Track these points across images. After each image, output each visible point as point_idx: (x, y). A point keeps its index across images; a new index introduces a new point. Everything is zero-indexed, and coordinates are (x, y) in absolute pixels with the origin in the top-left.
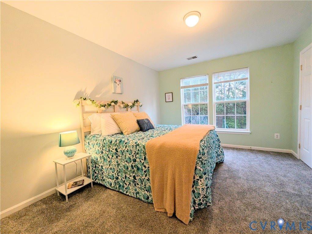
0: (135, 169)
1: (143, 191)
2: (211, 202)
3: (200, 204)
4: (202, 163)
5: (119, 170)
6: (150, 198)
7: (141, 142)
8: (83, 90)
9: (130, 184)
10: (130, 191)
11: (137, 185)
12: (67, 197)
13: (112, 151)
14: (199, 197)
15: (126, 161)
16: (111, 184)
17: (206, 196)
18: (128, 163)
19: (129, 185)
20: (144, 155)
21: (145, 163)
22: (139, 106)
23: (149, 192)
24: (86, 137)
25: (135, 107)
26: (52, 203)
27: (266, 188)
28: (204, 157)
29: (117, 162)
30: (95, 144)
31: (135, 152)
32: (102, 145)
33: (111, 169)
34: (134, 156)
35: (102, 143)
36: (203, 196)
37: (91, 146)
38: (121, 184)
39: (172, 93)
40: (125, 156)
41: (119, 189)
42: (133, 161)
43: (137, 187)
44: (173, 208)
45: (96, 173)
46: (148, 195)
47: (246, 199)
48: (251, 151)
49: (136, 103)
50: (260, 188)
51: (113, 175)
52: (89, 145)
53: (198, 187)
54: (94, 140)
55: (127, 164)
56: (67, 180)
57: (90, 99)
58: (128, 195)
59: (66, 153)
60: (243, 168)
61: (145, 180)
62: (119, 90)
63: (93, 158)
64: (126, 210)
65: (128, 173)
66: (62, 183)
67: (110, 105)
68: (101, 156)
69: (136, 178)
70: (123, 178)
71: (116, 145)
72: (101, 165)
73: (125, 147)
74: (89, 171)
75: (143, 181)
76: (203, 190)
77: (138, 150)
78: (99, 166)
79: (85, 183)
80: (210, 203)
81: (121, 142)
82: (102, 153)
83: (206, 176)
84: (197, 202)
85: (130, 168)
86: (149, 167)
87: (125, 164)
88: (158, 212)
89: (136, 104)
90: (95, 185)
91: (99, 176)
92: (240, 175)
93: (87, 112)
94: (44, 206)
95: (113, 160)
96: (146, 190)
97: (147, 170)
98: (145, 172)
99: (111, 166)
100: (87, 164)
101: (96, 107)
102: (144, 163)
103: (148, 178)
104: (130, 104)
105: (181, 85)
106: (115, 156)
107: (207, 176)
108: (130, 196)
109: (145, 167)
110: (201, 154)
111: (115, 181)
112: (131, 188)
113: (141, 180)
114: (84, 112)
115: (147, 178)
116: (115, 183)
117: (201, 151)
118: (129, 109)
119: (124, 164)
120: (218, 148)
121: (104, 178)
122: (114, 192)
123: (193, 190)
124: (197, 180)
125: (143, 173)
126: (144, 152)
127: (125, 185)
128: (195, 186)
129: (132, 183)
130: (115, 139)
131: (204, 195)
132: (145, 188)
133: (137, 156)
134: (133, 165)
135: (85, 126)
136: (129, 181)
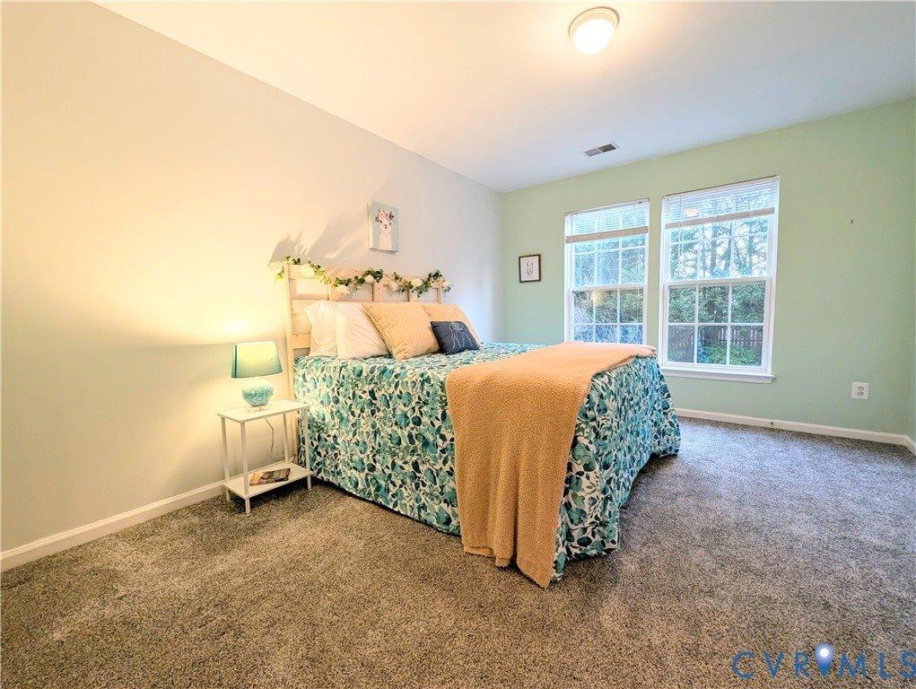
0: (418, 444)
1: (436, 501)
2: (616, 539)
3: (585, 542)
4: (597, 434)
5: (377, 447)
6: (454, 522)
7: (435, 373)
8: (293, 238)
9: (404, 483)
10: (404, 502)
11: (421, 487)
12: (248, 504)
13: (361, 397)
14: (581, 521)
15: (396, 424)
16: (357, 484)
17: (601, 523)
18: (401, 428)
19: (401, 486)
20: (442, 407)
21: (443, 429)
22: (441, 291)
23: (453, 506)
24: (296, 361)
25: (431, 293)
26: (212, 514)
27: (794, 528)
28: (603, 417)
29: (373, 427)
30: (320, 379)
31: (419, 398)
32: (338, 381)
33: (357, 444)
34: (417, 409)
35: (336, 376)
36: (593, 519)
37: (310, 385)
38: (383, 483)
39: (539, 255)
40: (394, 409)
41: (377, 496)
42: (414, 423)
43: (422, 492)
44: (509, 544)
45: (319, 454)
46: (450, 513)
47: (723, 547)
48: (772, 431)
49: (432, 279)
50: (774, 526)
51: (362, 460)
52: (305, 381)
53: (580, 494)
54: (317, 369)
55: (399, 431)
56: (250, 469)
57: (309, 262)
58: (398, 513)
59: (248, 396)
60: (733, 474)
61: (441, 474)
62: (386, 243)
63: (315, 416)
64: (391, 544)
65: (401, 454)
66: (236, 472)
67: (362, 281)
68: (334, 410)
69: (421, 467)
70: (387, 467)
71: (371, 380)
72: (332, 433)
73: (393, 385)
74: (302, 449)
75: (438, 475)
76: (593, 504)
77: (428, 393)
78: (329, 436)
79: (293, 478)
80: (613, 542)
81: (383, 372)
82: (337, 402)
83: (609, 473)
84: (577, 534)
85: (404, 443)
86: (452, 440)
87: (393, 430)
88: (472, 555)
89: (434, 284)
90: (316, 485)
91: (328, 462)
92: (722, 490)
93: (301, 297)
94: (196, 520)
95: (362, 421)
96: (445, 501)
97: (449, 447)
98: (443, 451)
99: (357, 437)
100: (298, 432)
101: (326, 283)
102: (440, 427)
103: (451, 469)
104: (417, 283)
105: (568, 233)
106: (368, 411)
107: (613, 475)
108: (402, 515)
109: (443, 438)
110: (595, 408)
111: (367, 474)
112: (405, 494)
113: (432, 472)
114: (294, 297)
115: (447, 468)
116: (367, 480)
117: (596, 400)
118: (414, 295)
119: (389, 430)
120: (660, 411)
121: (340, 467)
122: (363, 503)
123: (566, 503)
124: (578, 473)
125: (437, 455)
126: (441, 398)
127: (391, 486)
128: (571, 492)
129: (408, 481)
130: (371, 366)
131: (597, 518)
132: (442, 494)
133: (425, 409)
134: (414, 433)
135: (295, 334)
136: (401, 477)
